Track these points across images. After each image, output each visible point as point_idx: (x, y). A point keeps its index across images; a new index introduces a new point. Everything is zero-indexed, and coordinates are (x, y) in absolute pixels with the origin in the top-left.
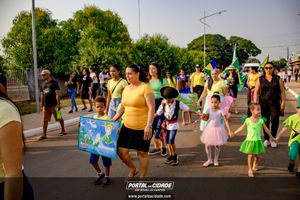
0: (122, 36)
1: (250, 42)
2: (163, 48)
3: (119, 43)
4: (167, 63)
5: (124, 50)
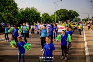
0: (10, 7)
2: (33, 13)
3: (7, 10)
4: (34, 19)
5: (9, 13)
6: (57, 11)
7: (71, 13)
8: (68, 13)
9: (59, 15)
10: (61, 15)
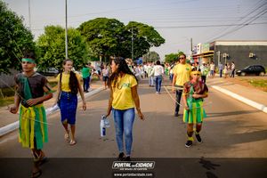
1: (152, 29)
6: (85, 24)
7: (136, 31)
8: (126, 32)
9: (91, 39)
10: (101, 38)
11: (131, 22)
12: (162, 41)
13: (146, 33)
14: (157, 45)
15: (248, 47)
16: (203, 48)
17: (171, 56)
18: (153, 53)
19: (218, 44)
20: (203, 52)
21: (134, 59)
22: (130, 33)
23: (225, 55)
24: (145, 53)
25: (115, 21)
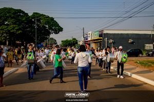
11: (34, 13)
12: (61, 29)
13: (48, 23)
14: (56, 33)
15: (127, 34)
16: (93, 35)
17: (67, 41)
18: (52, 39)
19: (105, 32)
20: (93, 39)
21: (38, 44)
22: (34, 23)
23: (111, 41)
24: (47, 39)
25: (20, 11)
